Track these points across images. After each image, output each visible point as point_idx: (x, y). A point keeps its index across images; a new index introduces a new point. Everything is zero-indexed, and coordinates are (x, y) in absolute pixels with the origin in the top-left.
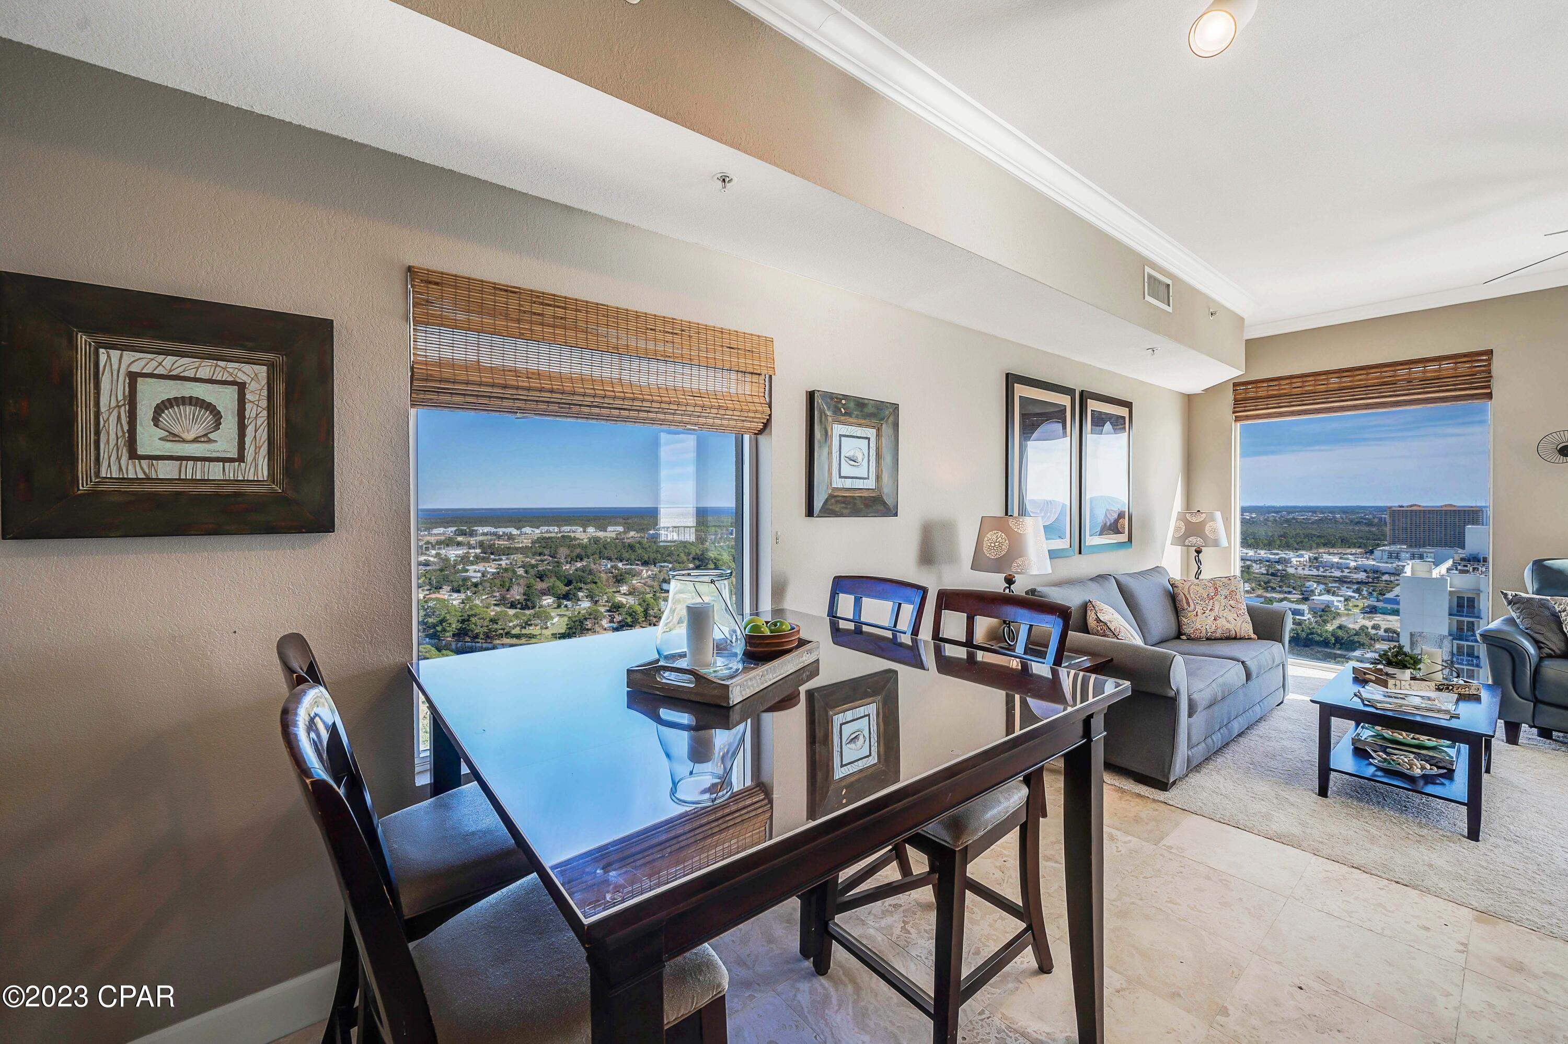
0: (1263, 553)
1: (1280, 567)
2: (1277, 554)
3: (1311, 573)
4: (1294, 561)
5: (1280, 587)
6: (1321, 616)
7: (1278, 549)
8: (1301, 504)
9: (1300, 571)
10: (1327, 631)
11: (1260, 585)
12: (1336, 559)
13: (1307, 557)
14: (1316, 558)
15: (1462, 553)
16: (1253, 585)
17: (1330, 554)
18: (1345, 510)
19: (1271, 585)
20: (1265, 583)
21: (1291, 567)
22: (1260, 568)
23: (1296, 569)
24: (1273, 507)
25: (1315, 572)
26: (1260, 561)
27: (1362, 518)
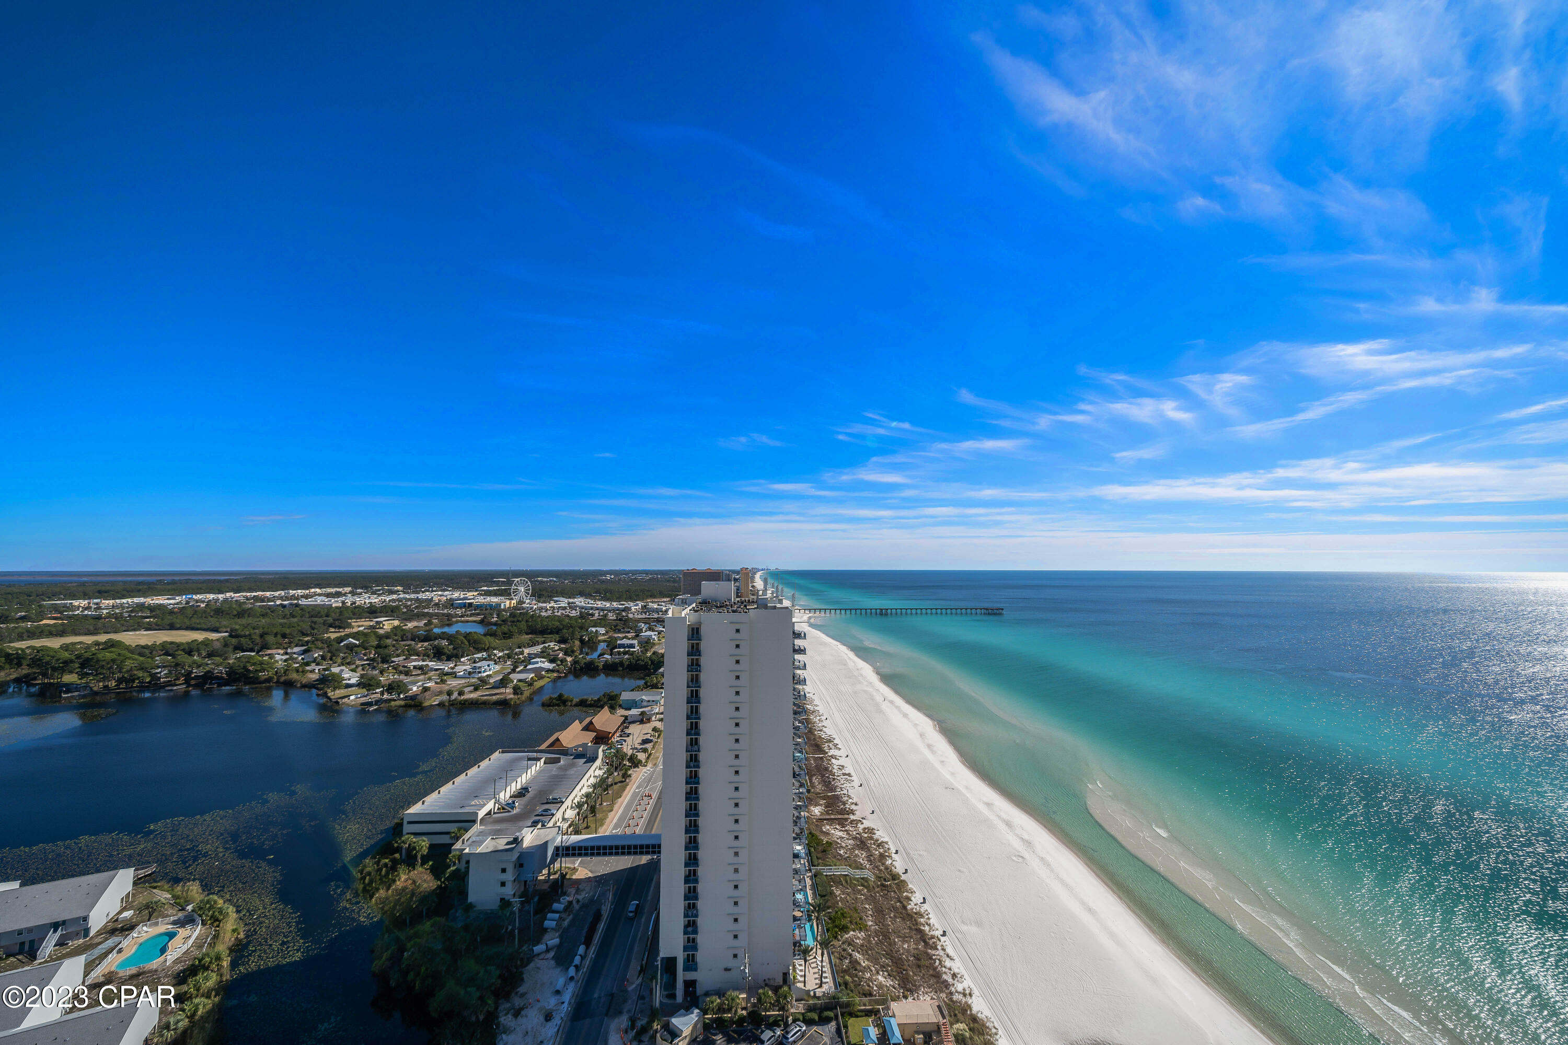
0: (615, 604)
1: (624, 614)
2: (623, 604)
3: (641, 617)
4: (633, 608)
5: (623, 628)
6: (644, 647)
7: (625, 601)
8: (640, 569)
9: (636, 616)
10: (647, 657)
11: (611, 629)
12: (656, 606)
13: (640, 606)
14: (645, 606)
15: (699, 599)
16: (608, 629)
17: (653, 602)
18: (663, 573)
19: (618, 627)
20: (615, 626)
21: (631, 613)
22: (613, 616)
23: (634, 614)
24: (625, 570)
25: (644, 616)
26: (614, 610)
27: (671, 578)
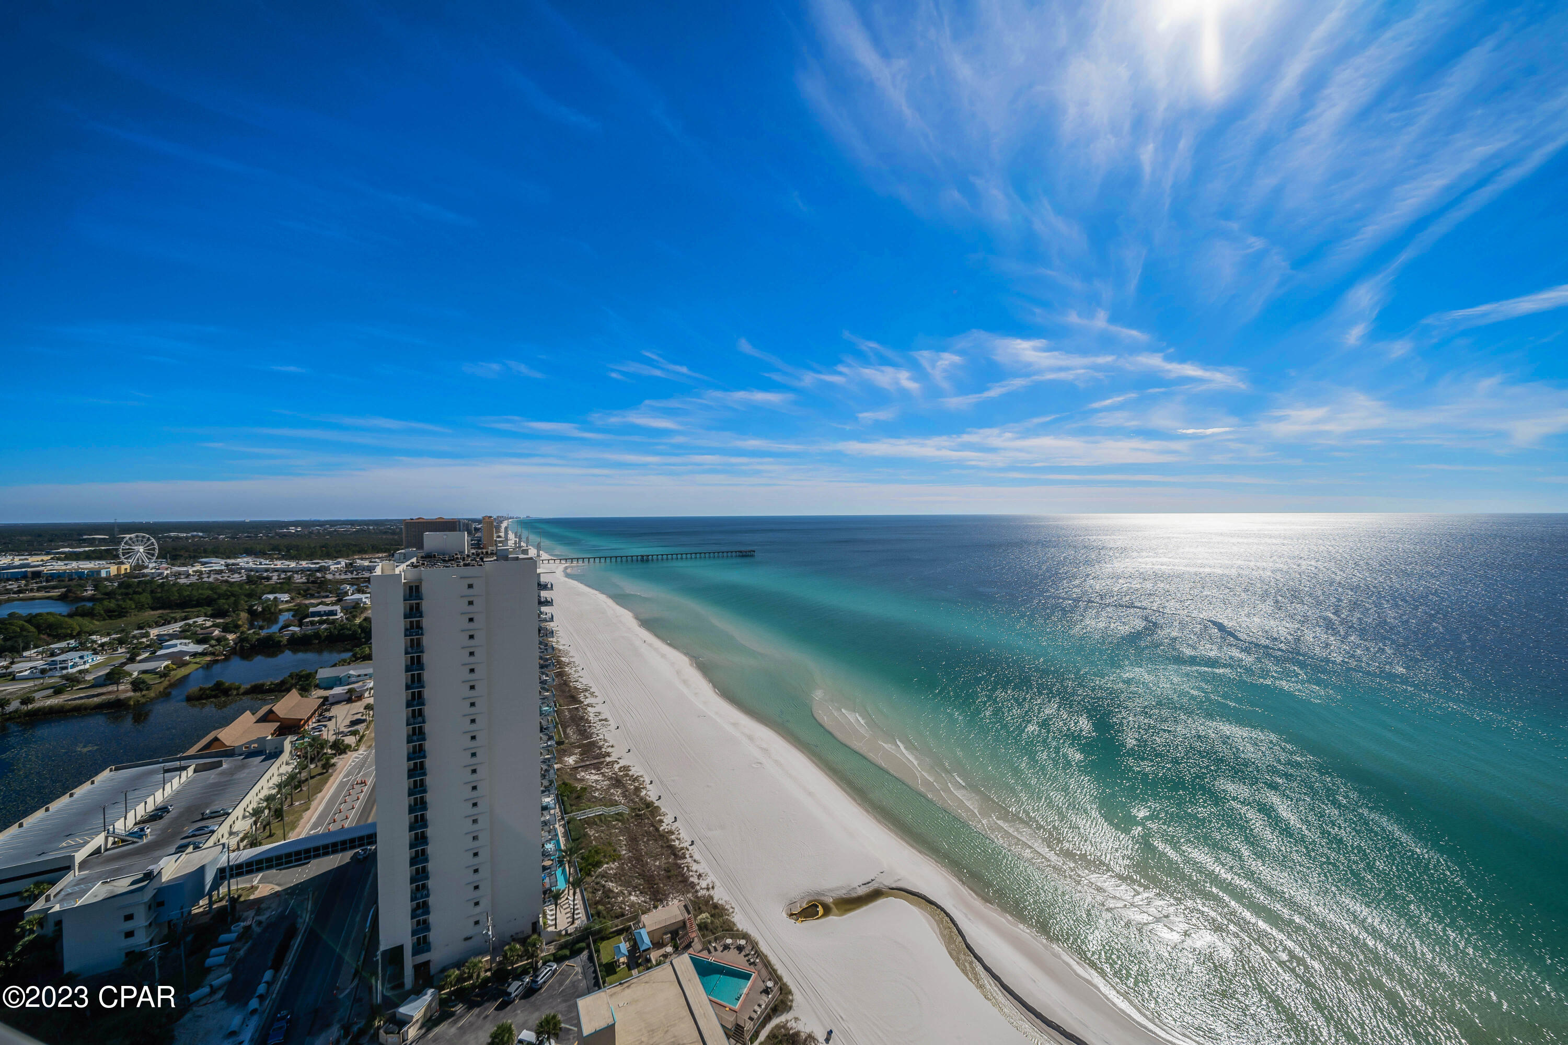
0: (304, 564)
1: (319, 575)
2: (318, 563)
3: (346, 577)
4: (332, 567)
5: (318, 593)
6: (351, 613)
7: (319, 559)
8: (342, 519)
9: (337, 576)
10: (355, 625)
11: (299, 594)
12: (366, 563)
13: (343, 564)
14: (351, 564)
15: (421, 553)
16: (293, 594)
17: (362, 559)
18: (376, 523)
19: (310, 592)
20: (305, 591)
21: (330, 573)
22: (301, 578)
23: (334, 575)
24: (319, 521)
25: (349, 576)
26: (303, 571)
27: (389, 529)
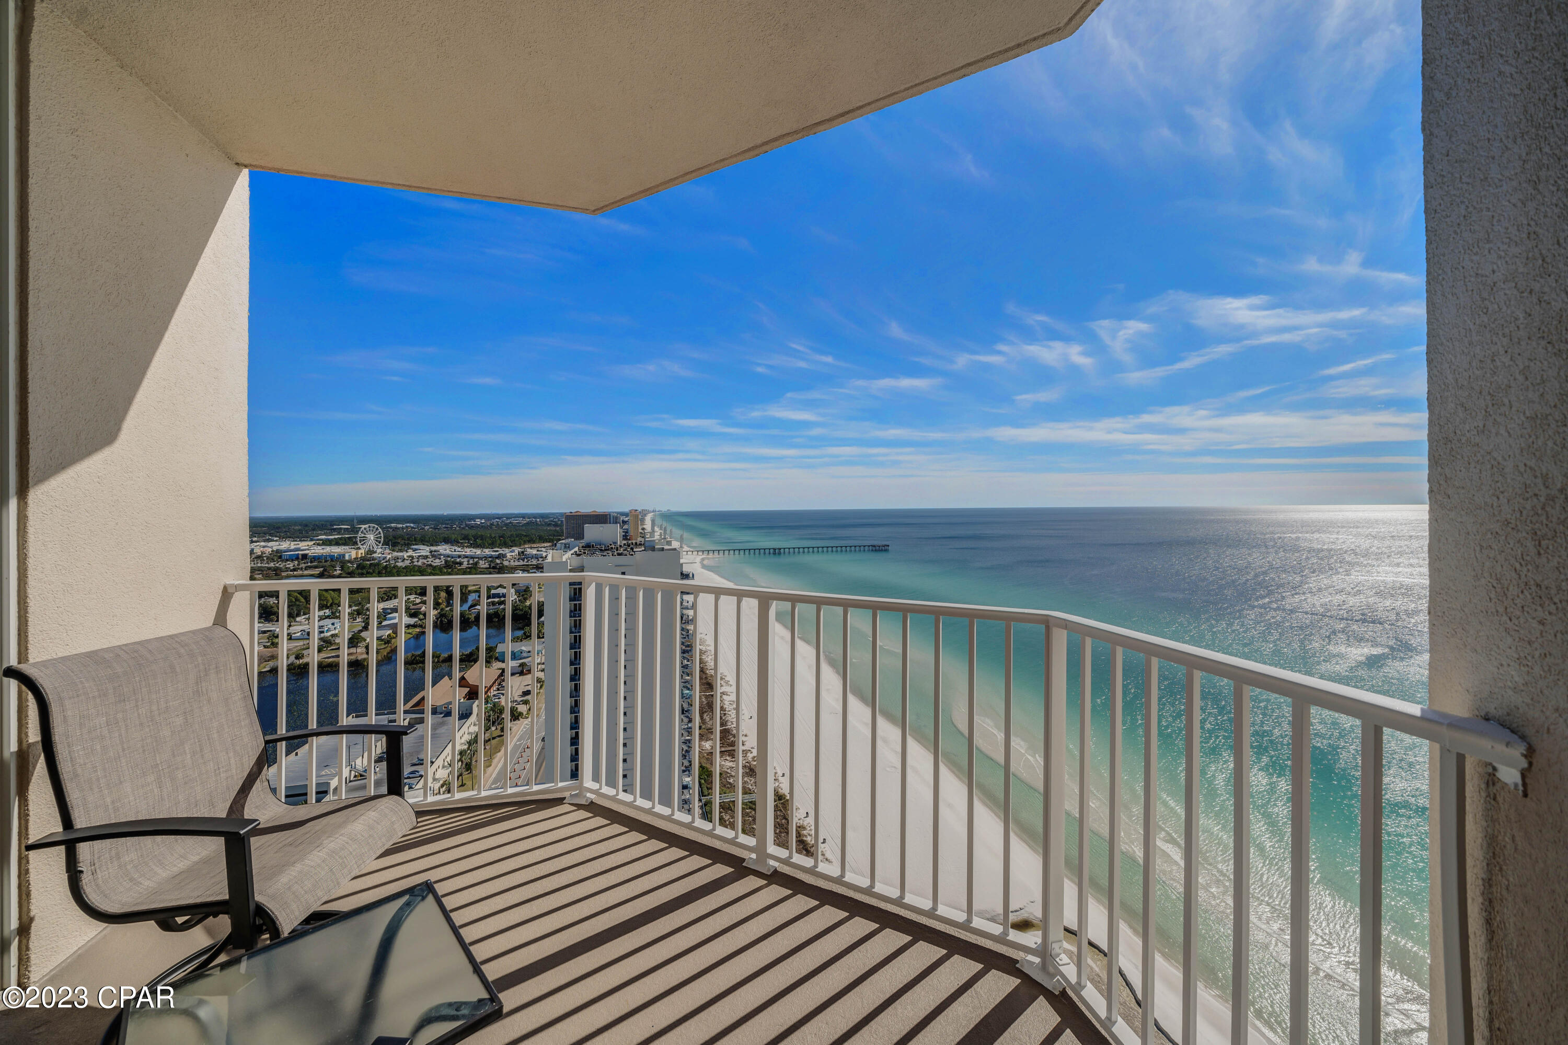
0: (487, 552)
2: (497, 551)
3: (519, 564)
4: (508, 555)
6: (523, 595)
7: (498, 547)
8: (516, 512)
9: (512, 563)
10: (526, 606)
12: (534, 552)
13: (517, 552)
14: (523, 552)
15: (583, 542)
17: (531, 548)
18: (542, 516)
21: (506, 560)
24: (498, 514)
25: (521, 563)
26: (486, 558)
27: (552, 521)
